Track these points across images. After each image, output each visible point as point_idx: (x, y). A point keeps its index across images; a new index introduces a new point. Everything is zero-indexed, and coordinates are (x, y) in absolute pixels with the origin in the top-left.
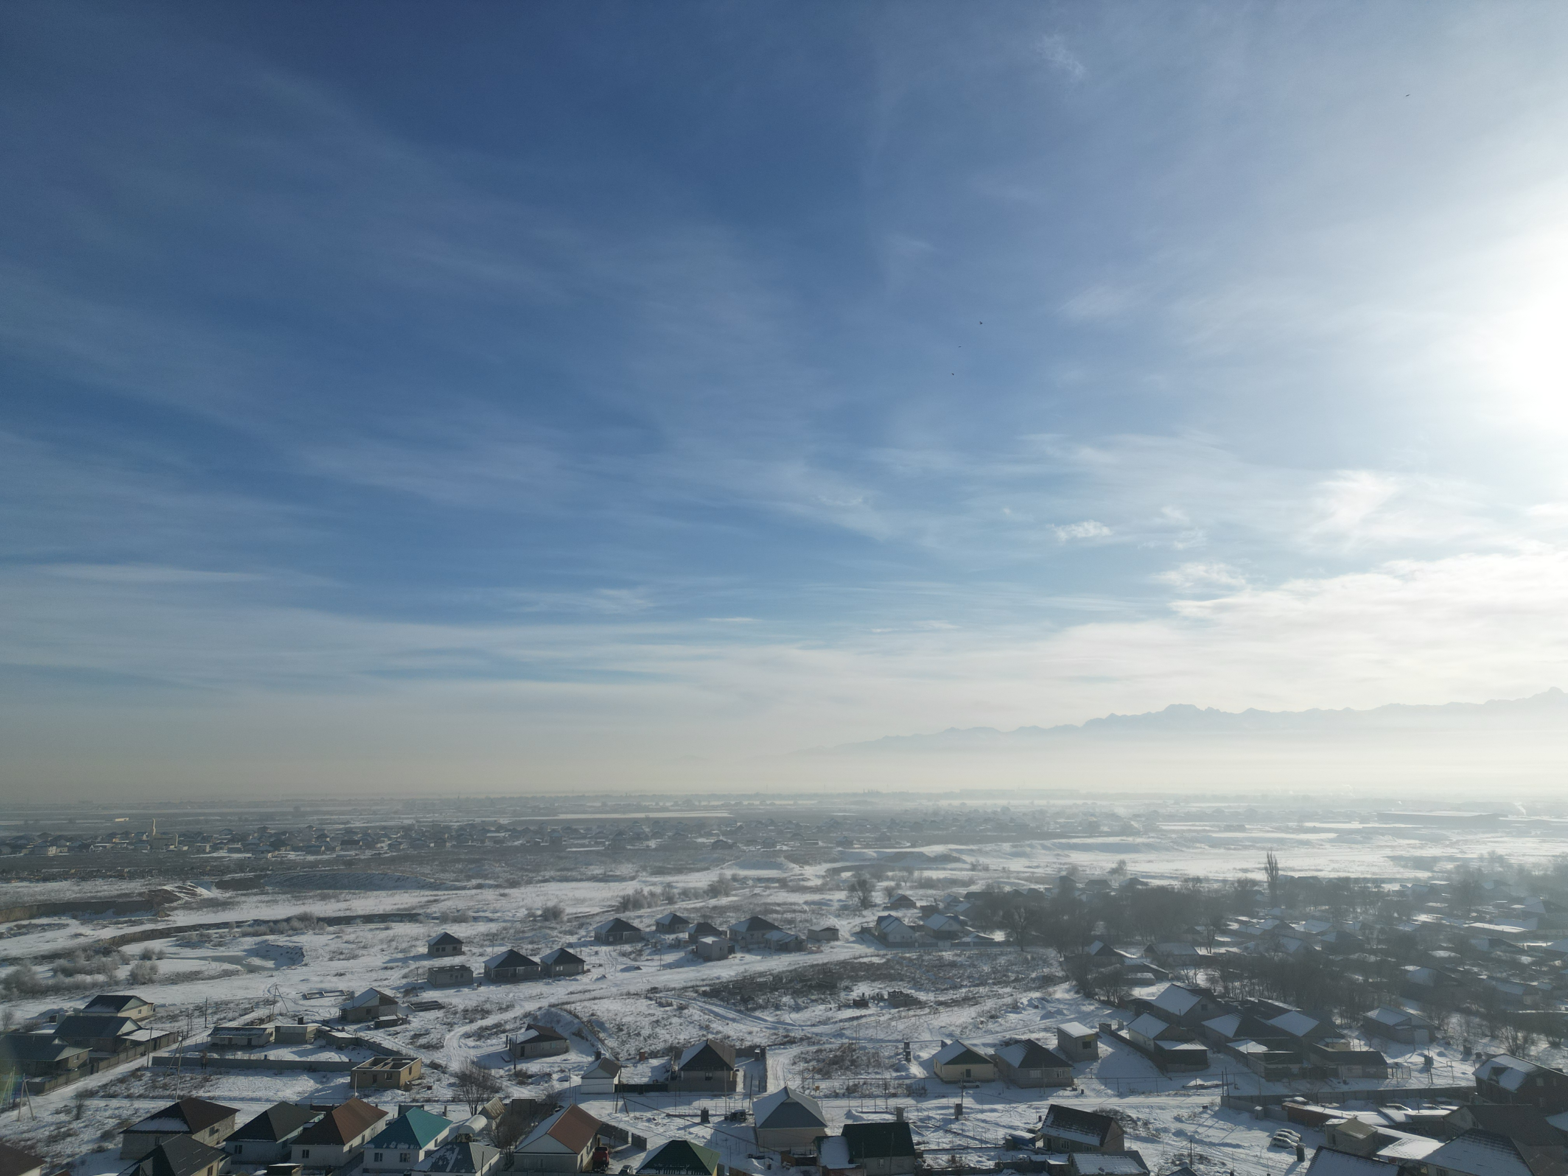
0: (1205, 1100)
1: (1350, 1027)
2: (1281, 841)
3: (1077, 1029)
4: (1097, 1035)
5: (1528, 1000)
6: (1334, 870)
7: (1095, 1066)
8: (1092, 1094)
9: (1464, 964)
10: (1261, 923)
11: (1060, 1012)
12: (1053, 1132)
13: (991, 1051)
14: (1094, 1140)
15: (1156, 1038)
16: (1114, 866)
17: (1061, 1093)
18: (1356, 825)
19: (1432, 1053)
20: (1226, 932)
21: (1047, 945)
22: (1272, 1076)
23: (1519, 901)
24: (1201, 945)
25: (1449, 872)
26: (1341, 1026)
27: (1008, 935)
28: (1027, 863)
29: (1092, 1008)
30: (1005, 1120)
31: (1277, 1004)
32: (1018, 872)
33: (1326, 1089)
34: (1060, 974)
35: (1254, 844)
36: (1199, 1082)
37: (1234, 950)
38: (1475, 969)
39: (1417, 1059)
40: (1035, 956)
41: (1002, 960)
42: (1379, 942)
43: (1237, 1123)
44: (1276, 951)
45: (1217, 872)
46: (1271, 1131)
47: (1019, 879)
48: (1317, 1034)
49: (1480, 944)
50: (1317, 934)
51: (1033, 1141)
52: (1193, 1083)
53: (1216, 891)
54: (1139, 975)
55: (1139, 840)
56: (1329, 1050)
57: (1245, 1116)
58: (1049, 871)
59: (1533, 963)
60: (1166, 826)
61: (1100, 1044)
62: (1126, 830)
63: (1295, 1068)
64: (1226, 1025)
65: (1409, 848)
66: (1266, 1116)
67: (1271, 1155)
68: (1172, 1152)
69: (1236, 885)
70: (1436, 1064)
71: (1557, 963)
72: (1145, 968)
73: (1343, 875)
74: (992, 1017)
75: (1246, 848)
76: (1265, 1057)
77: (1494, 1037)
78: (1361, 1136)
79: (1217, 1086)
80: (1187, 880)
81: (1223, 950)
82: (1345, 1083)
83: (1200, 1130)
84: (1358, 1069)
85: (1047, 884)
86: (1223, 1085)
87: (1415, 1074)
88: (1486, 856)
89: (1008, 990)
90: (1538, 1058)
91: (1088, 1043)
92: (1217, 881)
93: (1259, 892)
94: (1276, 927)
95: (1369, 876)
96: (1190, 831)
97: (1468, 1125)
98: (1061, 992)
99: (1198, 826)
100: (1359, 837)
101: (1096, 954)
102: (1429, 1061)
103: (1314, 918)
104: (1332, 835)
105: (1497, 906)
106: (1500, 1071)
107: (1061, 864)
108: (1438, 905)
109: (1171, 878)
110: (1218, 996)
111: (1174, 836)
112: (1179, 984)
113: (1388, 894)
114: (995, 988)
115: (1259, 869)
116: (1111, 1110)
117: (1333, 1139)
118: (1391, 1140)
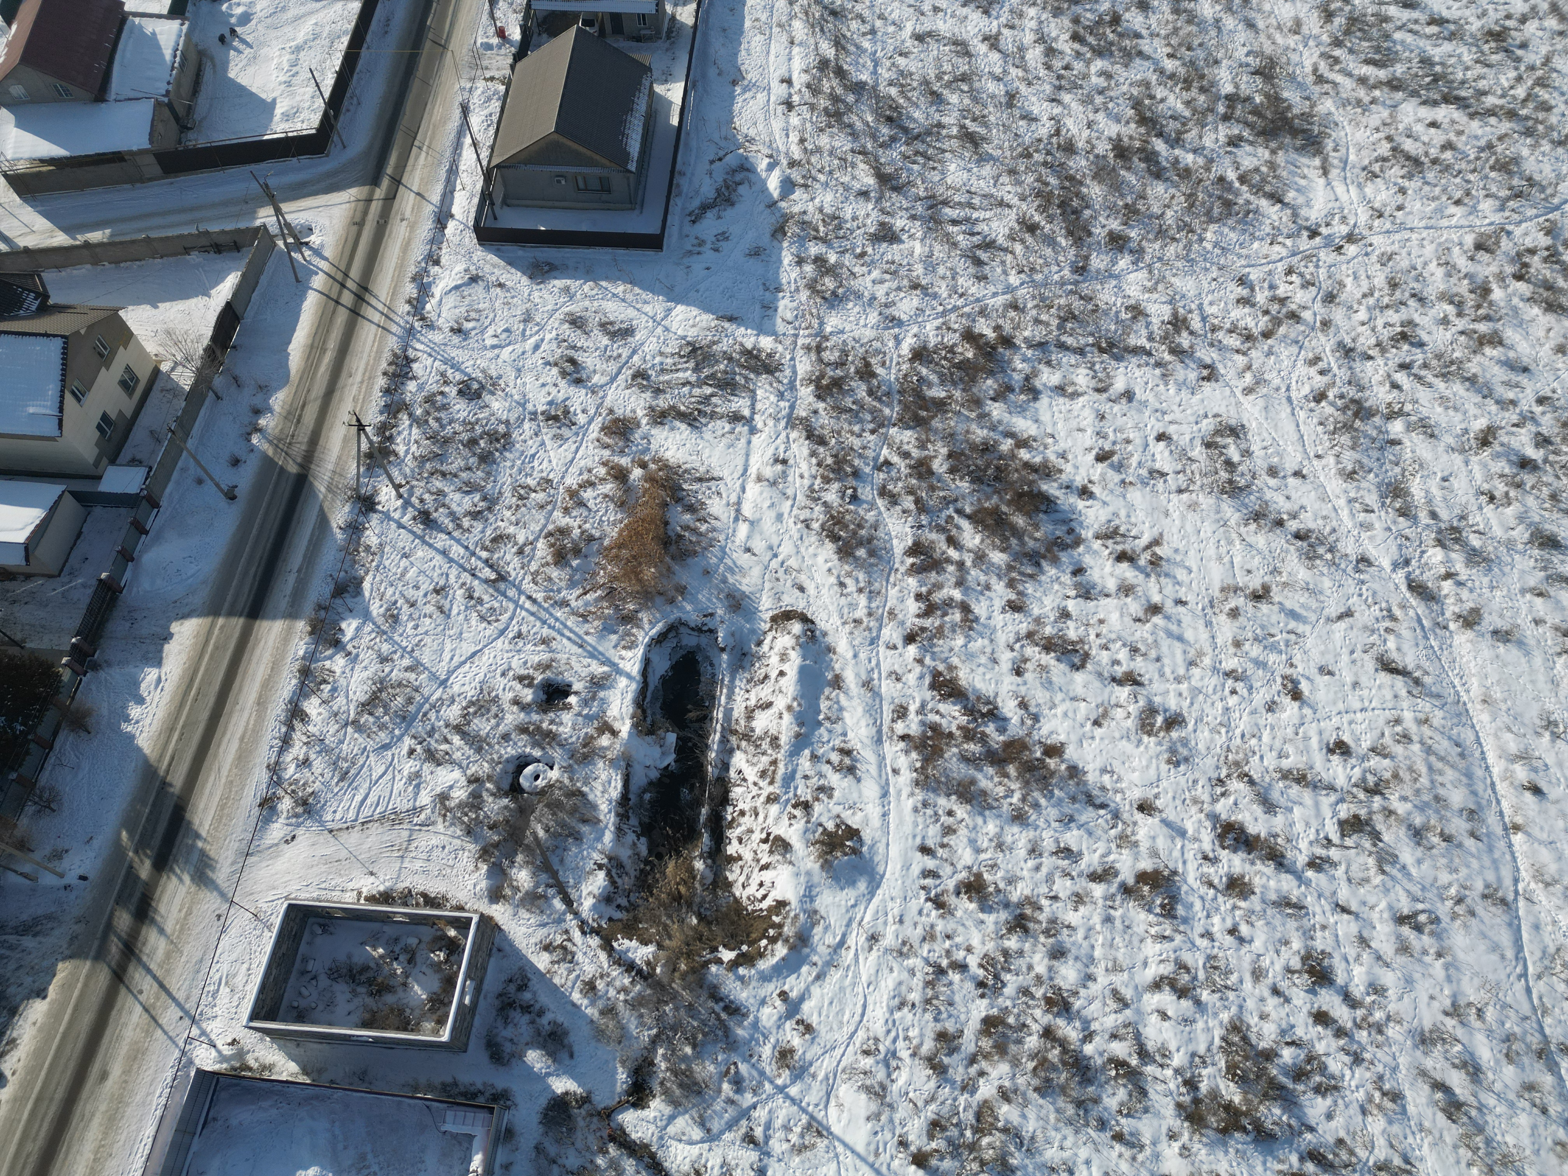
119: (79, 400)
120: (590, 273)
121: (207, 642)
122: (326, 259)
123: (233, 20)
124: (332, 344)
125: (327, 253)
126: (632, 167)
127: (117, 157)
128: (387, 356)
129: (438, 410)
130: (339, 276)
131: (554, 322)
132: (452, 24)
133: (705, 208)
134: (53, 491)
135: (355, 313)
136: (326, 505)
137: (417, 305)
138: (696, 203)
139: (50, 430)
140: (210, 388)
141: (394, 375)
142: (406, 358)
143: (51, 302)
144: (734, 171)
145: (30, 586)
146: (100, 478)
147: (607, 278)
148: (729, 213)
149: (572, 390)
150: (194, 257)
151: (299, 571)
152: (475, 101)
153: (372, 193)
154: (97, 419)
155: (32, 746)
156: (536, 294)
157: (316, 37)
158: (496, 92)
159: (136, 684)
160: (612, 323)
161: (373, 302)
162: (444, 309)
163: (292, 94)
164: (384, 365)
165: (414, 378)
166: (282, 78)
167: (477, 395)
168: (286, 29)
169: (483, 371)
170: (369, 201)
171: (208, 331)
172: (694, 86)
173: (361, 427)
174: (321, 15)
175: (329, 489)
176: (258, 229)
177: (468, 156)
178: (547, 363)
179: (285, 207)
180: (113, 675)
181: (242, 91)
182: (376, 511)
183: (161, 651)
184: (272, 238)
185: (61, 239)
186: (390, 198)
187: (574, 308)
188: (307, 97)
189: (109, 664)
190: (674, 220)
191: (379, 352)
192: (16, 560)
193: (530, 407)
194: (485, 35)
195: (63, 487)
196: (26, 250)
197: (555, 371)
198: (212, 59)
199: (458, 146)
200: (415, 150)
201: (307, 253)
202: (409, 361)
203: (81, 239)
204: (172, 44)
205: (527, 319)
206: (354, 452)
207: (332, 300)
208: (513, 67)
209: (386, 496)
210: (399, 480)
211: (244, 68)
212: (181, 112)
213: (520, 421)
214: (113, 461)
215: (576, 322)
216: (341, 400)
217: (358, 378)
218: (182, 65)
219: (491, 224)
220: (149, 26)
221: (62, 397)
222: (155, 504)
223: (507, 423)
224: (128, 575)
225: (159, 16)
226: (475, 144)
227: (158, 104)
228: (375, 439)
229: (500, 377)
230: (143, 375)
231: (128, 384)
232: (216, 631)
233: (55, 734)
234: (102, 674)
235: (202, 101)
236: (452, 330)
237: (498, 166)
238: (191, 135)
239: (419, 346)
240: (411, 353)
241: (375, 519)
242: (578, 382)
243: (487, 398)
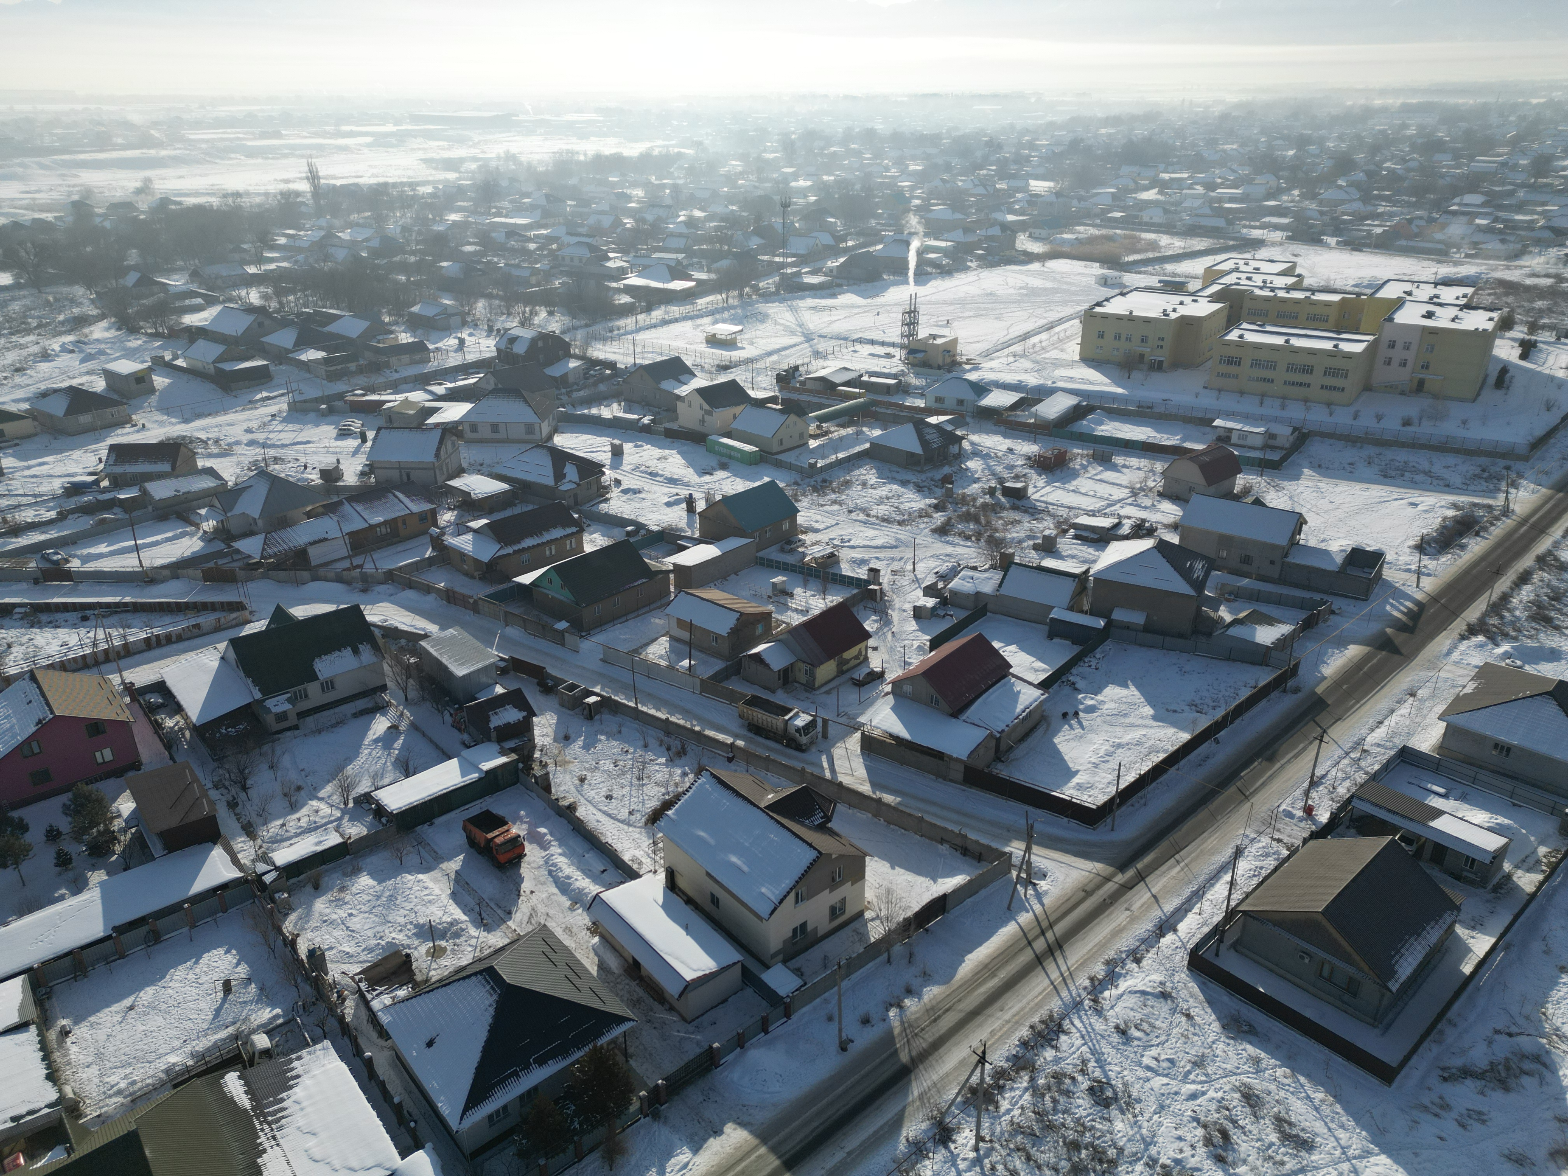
0: (273, 409)
1: (396, 323)
2: (320, 147)
3: (125, 367)
4: (150, 369)
5: (533, 280)
6: (374, 176)
7: (154, 399)
8: (155, 426)
9: (487, 256)
10: (308, 235)
11: (102, 352)
12: (118, 470)
13: (26, 406)
14: (165, 467)
15: (214, 362)
16: (138, 184)
17: (119, 431)
18: (390, 128)
19: (464, 335)
20: (274, 248)
21: (71, 282)
22: (332, 377)
23: (527, 195)
24: (249, 263)
25: (473, 172)
26: (389, 324)
27: (17, 277)
28: (24, 188)
29: (139, 342)
30: (60, 469)
31: (331, 311)
32: (12, 200)
33: (381, 380)
34: (95, 312)
35: (292, 151)
36: (265, 394)
37: (285, 264)
38: (495, 259)
39: (453, 342)
40: (58, 296)
41: (16, 306)
42: (418, 243)
43: (305, 423)
44: (325, 261)
45: (257, 185)
46: (336, 424)
47: (15, 208)
48: (369, 334)
49: (498, 236)
50: (363, 241)
51: (97, 482)
52: (259, 396)
53: (259, 205)
54: (187, 302)
55: (163, 153)
56: (381, 345)
57: (312, 415)
58: (55, 195)
59: (538, 249)
60: (193, 135)
61: (154, 377)
62: (146, 141)
63: (352, 366)
64: (284, 338)
65: (438, 150)
66: (331, 411)
67: (339, 443)
68: (246, 461)
69: (279, 197)
70: (467, 343)
71: (554, 246)
72: (193, 294)
73: (382, 180)
74: (18, 370)
75: (285, 156)
76: (326, 361)
77: (509, 314)
78: (412, 412)
79: (282, 395)
80: (225, 196)
81: (273, 266)
82: (396, 371)
83: (271, 436)
84: (406, 358)
85: (56, 211)
86: (288, 393)
87: (451, 354)
88: (502, 155)
89: (31, 338)
90: (539, 326)
91: (141, 380)
92: (258, 194)
93: (303, 203)
94: (323, 237)
95: (405, 180)
96: (222, 139)
97: (491, 387)
98: (100, 331)
99: (231, 134)
100: (393, 141)
101: (134, 286)
102: (462, 342)
103: (358, 225)
104: (369, 139)
105: (511, 201)
106: (513, 340)
107: (69, 186)
108: (465, 204)
109: (208, 194)
110: (274, 312)
111: (204, 146)
112: (232, 305)
113: (423, 197)
114: (14, 338)
115: (301, 178)
116: (178, 437)
117: (390, 419)
118: (436, 410)
119: (797, 902)
120: (1291, 1060)
121: (741, 1160)
122: (1043, 905)
123: (1081, 707)
124: (1004, 974)
125: (1046, 901)
126: (1394, 986)
127: (939, 755)
128: (1043, 1013)
129: (1063, 1092)
130: (1045, 924)
131: (1226, 1084)
132: (1264, 784)
133: (1466, 1073)
134: (733, 955)
135: (1039, 961)
136: (910, 1109)
137: (1097, 987)
138: (1457, 1062)
139: (764, 910)
140: (888, 951)
141: (1040, 1034)
142: (1060, 1025)
143: (829, 825)
144: (1524, 1056)
145: (667, 1016)
146: (768, 967)
147: (1308, 1076)
148: (1498, 1096)
149: (1208, 1164)
150: (944, 849)
151: (849, 1153)
152: (1253, 850)
153: (1113, 875)
154: (797, 923)
155: (571, 1147)
156: (1221, 1046)
157: (1139, 743)
158: (1277, 853)
159: (669, 1154)
160: (1290, 1124)
161: (1060, 961)
162: (1121, 1004)
163: (1095, 774)
164: (1036, 1019)
165: (1056, 1048)
166: (1093, 760)
167: (1106, 1103)
168: (1118, 729)
169: (1125, 1085)
170: (1108, 879)
171: (916, 907)
172: (1507, 948)
173: (982, 1060)
174: (1153, 731)
175: (921, 1097)
176: (1005, 853)
177: (1220, 890)
178: (1196, 1120)
179: (1035, 849)
180: (662, 1133)
181: (1057, 755)
182: (946, 1147)
183: (705, 1140)
184: (1010, 866)
185: (866, 788)
186: (1128, 887)
187: (1258, 1084)
188: (1106, 781)
189: (665, 1123)
190: (1420, 1065)
191: (1039, 1005)
192: (672, 989)
193: (1153, 1151)
194: (1292, 803)
195: (741, 958)
196: (840, 784)
197: (1200, 1132)
198: (1049, 725)
199: (1215, 877)
200: (1172, 861)
201: (1030, 892)
202: (1060, 1030)
203: (878, 794)
204: (1027, 703)
205: (1199, 1063)
206: (963, 1078)
207: (1026, 939)
208: (1305, 841)
209: (965, 1138)
210: (985, 1133)
211: (1068, 741)
212: (1003, 747)
213: (1135, 1158)
214: (785, 962)
215: (1250, 1098)
216: (980, 1025)
217: (1007, 1016)
218: (1025, 719)
219: (1210, 957)
220: (1019, 686)
221: (788, 893)
222: (788, 1015)
223: (1121, 1150)
224: (730, 1057)
225: (1030, 683)
226: (1232, 884)
227: (991, 735)
228: (988, 1079)
229: (1139, 1101)
230: (850, 911)
231: (835, 911)
232: (753, 1157)
233: (591, 1150)
234: (655, 1126)
235: (1024, 746)
236: (1117, 1027)
237: (1245, 913)
238: (1000, 766)
239: (1077, 1022)
240: (1066, 1024)
241: (940, 1155)
242: (1220, 1160)
243: (1114, 1112)
